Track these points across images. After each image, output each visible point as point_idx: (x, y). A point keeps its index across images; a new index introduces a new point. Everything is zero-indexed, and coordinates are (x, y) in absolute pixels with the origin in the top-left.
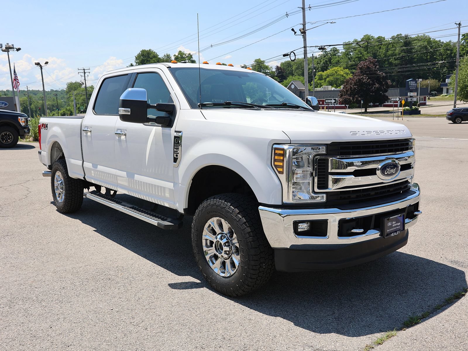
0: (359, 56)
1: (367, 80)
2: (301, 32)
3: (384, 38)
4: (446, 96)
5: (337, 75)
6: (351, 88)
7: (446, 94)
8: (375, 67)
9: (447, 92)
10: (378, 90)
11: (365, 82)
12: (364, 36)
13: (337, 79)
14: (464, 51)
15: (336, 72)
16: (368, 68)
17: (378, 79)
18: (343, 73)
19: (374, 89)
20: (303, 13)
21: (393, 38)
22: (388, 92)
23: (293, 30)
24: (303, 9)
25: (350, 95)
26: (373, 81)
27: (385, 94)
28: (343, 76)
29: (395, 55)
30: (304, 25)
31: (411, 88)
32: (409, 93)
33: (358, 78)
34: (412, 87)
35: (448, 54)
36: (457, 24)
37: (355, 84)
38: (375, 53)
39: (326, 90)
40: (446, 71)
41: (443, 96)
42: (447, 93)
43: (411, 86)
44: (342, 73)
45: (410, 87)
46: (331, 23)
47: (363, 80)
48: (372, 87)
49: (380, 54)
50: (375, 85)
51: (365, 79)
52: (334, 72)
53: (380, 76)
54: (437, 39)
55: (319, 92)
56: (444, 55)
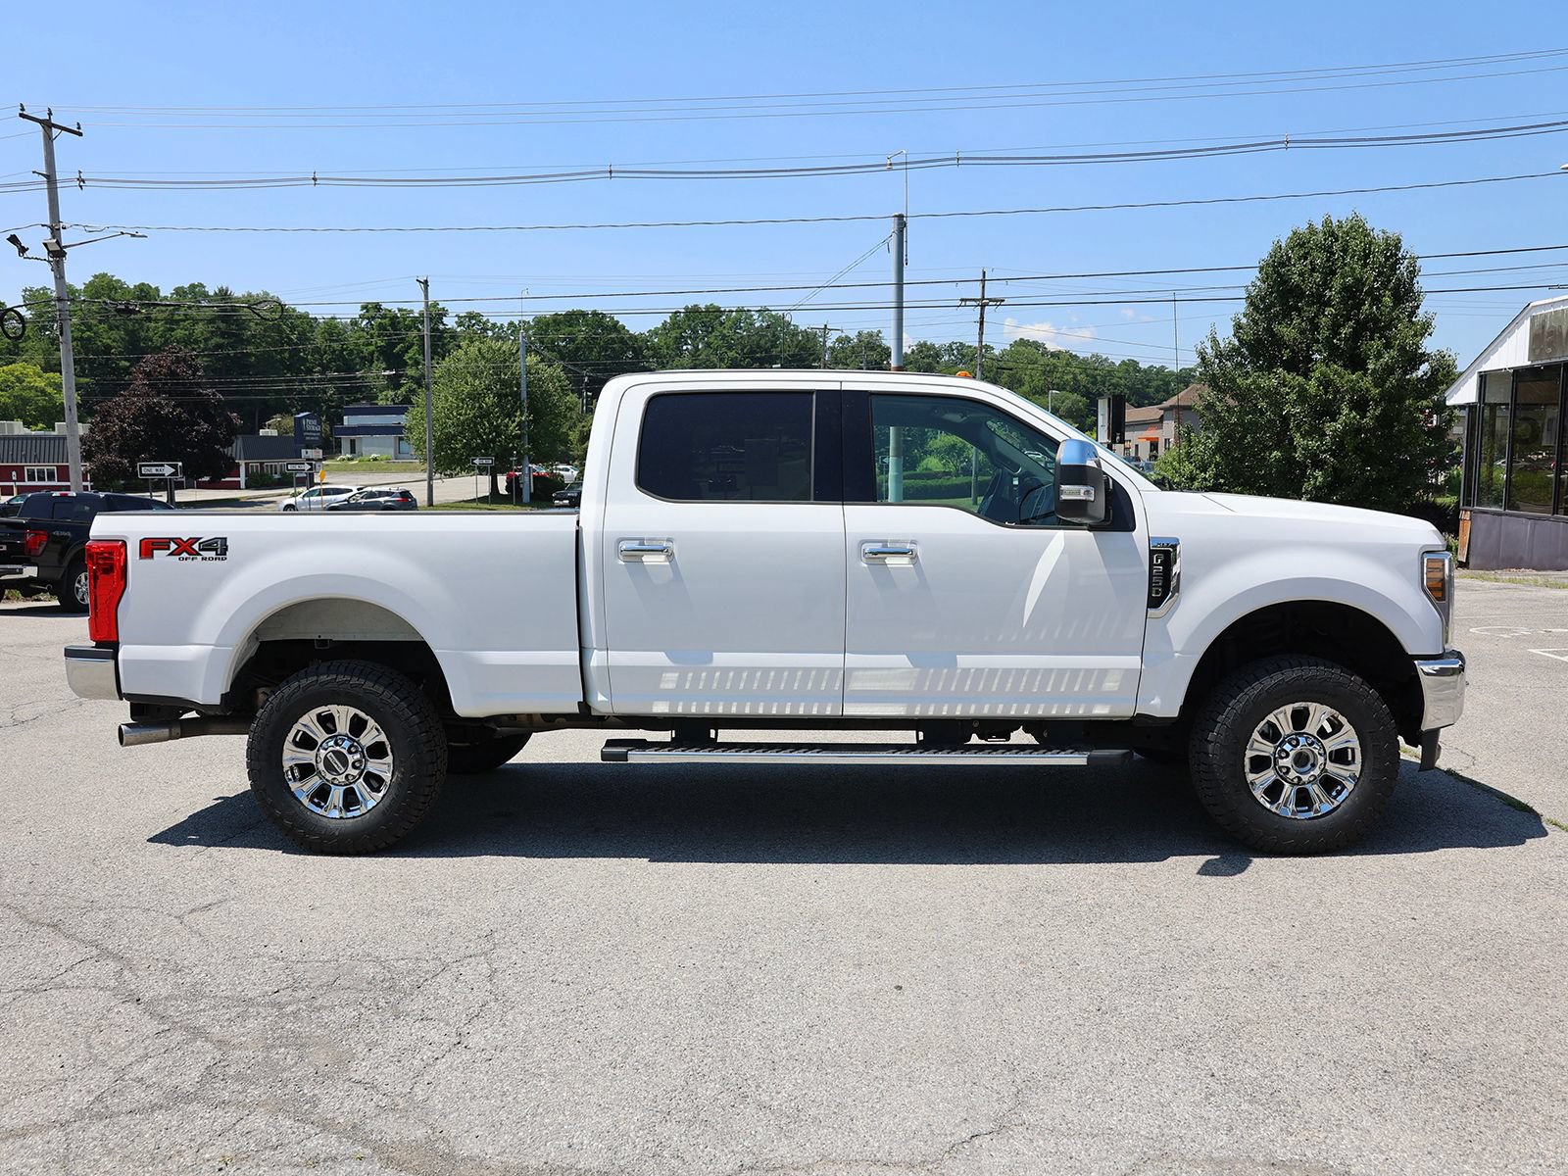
0: (85, 335)
1: (174, 410)
2: (49, 252)
3: (157, 289)
4: (349, 459)
5: (23, 389)
6: (123, 431)
7: (349, 456)
8: (194, 374)
9: (353, 451)
10: (210, 438)
11: (166, 414)
12: (96, 277)
13: (26, 401)
14: (372, 348)
15: (19, 380)
16: (173, 374)
17: (204, 409)
18: (43, 384)
19: (196, 437)
20: (49, 193)
21: (179, 291)
22: (234, 445)
23: (13, 239)
24: (51, 179)
25: (121, 453)
26: (191, 413)
27: (226, 450)
28: (43, 392)
29: (196, 342)
30: (55, 231)
31: (307, 438)
32: (303, 451)
33: (146, 402)
34: (310, 434)
35: (335, 351)
36: (420, 282)
37: (136, 420)
38: (133, 331)
39: (7, 434)
40: (334, 394)
41: (344, 460)
42: (351, 453)
43: (309, 431)
44: (41, 384)
45: (305, 434)
46: (133, 235)
47: (162, 408)
48: (189, 432)
49: (151, 334)
50: (198, 424)
51: (167, 407)
52: (12, 379)
53: (209, 400)
54: (301, 310)
55: (23, 439)
56: (325, 353)
